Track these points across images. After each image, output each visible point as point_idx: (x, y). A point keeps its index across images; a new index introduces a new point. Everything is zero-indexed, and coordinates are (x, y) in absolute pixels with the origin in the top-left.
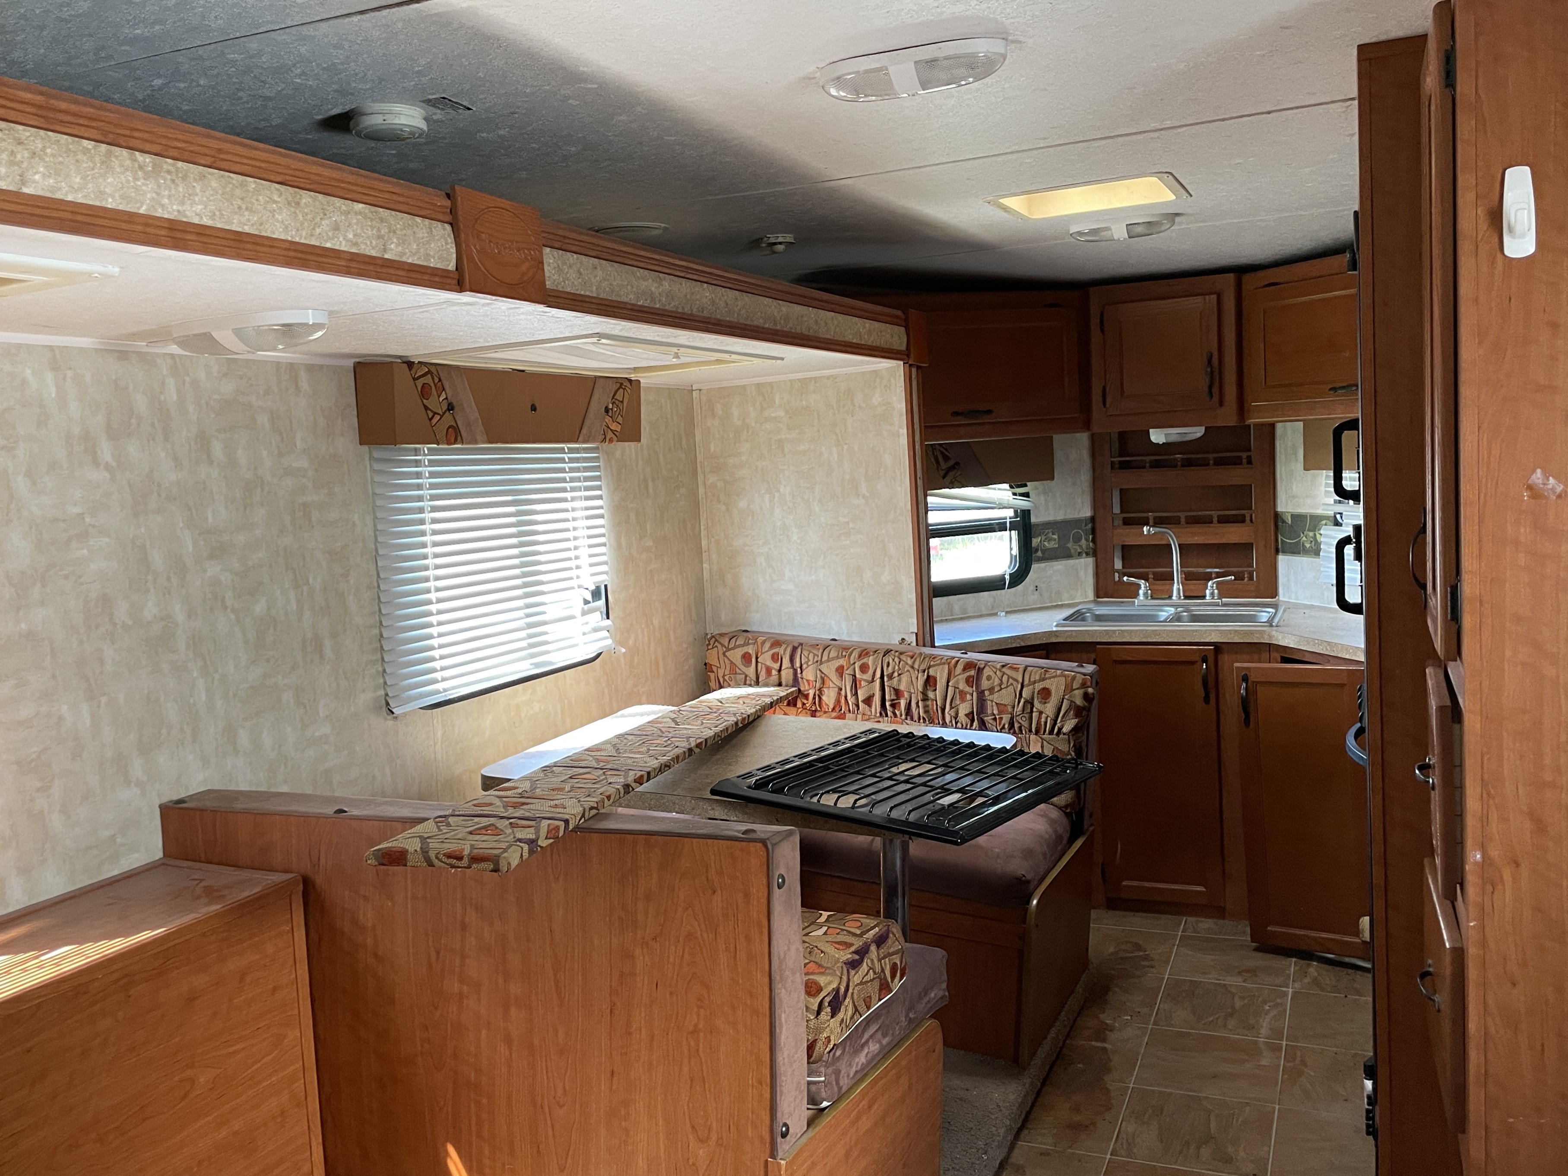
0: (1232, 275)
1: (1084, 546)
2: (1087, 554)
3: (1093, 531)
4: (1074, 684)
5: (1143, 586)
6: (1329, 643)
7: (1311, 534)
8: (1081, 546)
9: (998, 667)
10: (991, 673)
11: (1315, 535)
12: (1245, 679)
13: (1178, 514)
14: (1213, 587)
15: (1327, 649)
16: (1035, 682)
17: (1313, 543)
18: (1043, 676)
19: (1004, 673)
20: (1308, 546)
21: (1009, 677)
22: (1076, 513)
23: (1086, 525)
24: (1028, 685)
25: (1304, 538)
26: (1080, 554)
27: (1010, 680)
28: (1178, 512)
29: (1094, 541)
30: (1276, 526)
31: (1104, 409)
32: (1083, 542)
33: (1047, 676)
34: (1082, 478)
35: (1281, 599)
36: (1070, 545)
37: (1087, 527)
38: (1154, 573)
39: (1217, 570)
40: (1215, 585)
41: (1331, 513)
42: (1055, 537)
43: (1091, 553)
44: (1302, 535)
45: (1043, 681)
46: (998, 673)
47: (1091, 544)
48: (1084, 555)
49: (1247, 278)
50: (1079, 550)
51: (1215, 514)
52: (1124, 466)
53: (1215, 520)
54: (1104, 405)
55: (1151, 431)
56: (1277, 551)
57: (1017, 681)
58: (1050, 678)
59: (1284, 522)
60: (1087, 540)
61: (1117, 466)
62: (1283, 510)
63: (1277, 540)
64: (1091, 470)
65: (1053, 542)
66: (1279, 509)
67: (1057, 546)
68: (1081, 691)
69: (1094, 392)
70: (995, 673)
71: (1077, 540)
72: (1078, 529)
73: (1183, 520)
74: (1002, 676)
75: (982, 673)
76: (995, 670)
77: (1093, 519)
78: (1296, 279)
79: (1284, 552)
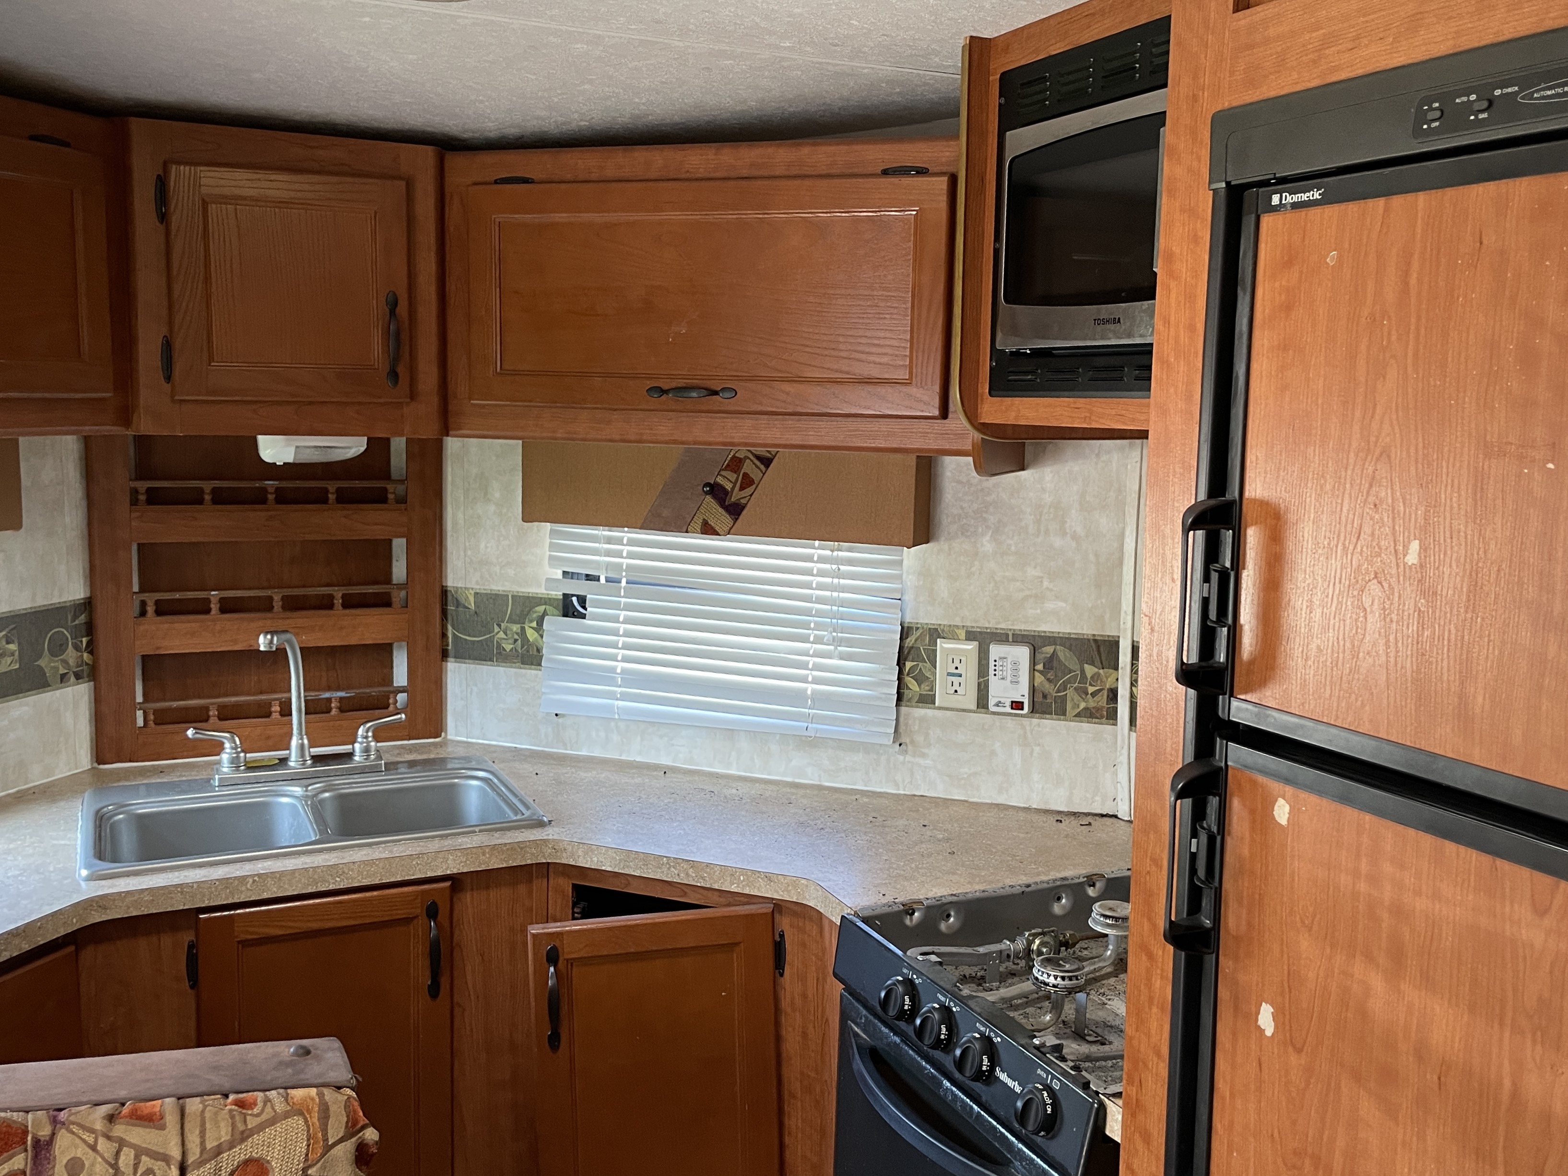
0: (430, 150)
1: (72, 662)
2: (78, 676)
3: (90, 628)
4: (330, 1132)
5: (227, 745)
6: (693, 864)
7: (516, 628)
8: (65, 662)
9: (99, 1126)
10: (81, 1151)
11: (523, 629)
12: (553, 957)
13: (269, 593)
14: (366, 737)
15: (687, 874)
16: (218, 1151)
17: (519, 642)
18: (241, 1127)
19: (122, 1143)
20: (508, 647)
21: (140, 1152)
22: (56, 593)
23: (75, 618)
24: (201, 1163)
25: (501, 635)
26: (63, 678)
27: (144, 1158)
28: (270, 587)
29: (91, 648)
30: (444, 613)
31: (167, 387)
32: (71, 654)
33: (252, 1122)
34: (67, 520)
35: (449, 737)
36: (42, 663)
37: (77, 622)
38: (221, 708)
39: (342, 694)
40: (370, 734)
41: (558, 594)
42: (13, 647)
43: (85, 674)
44: (496, 629)
45: (243, 1140)
46: (103, 1145)
47: (85, 655)
48: (73, 679)
49: (456, 161)
50: (62, 671)
51: (338, 593)
52: (155, 498)
53: (338, 602)
54: (168, 378)
55: (261, 439)
56: (445, 655)
57: (166, 1159)
58: (261, 1128)
59: (458, 604)
60: (77, 648)
61: (142, 497)
62: (460, 585)
63: (444, 635)
64: (84, 503)
65: (9, 660)
66: (452, 581)
67: (17, 666)
68: (350, 1145)
69: (141, 347)
70: (93, 1148)
71: (58, 649)
72: (62, 627)
73: (277, 604)
74: (118, 1153)
75: (50, 1160)
76: (91, 1140)
77: (88, 605)
78: (569, 177)
79: (460, 656)
